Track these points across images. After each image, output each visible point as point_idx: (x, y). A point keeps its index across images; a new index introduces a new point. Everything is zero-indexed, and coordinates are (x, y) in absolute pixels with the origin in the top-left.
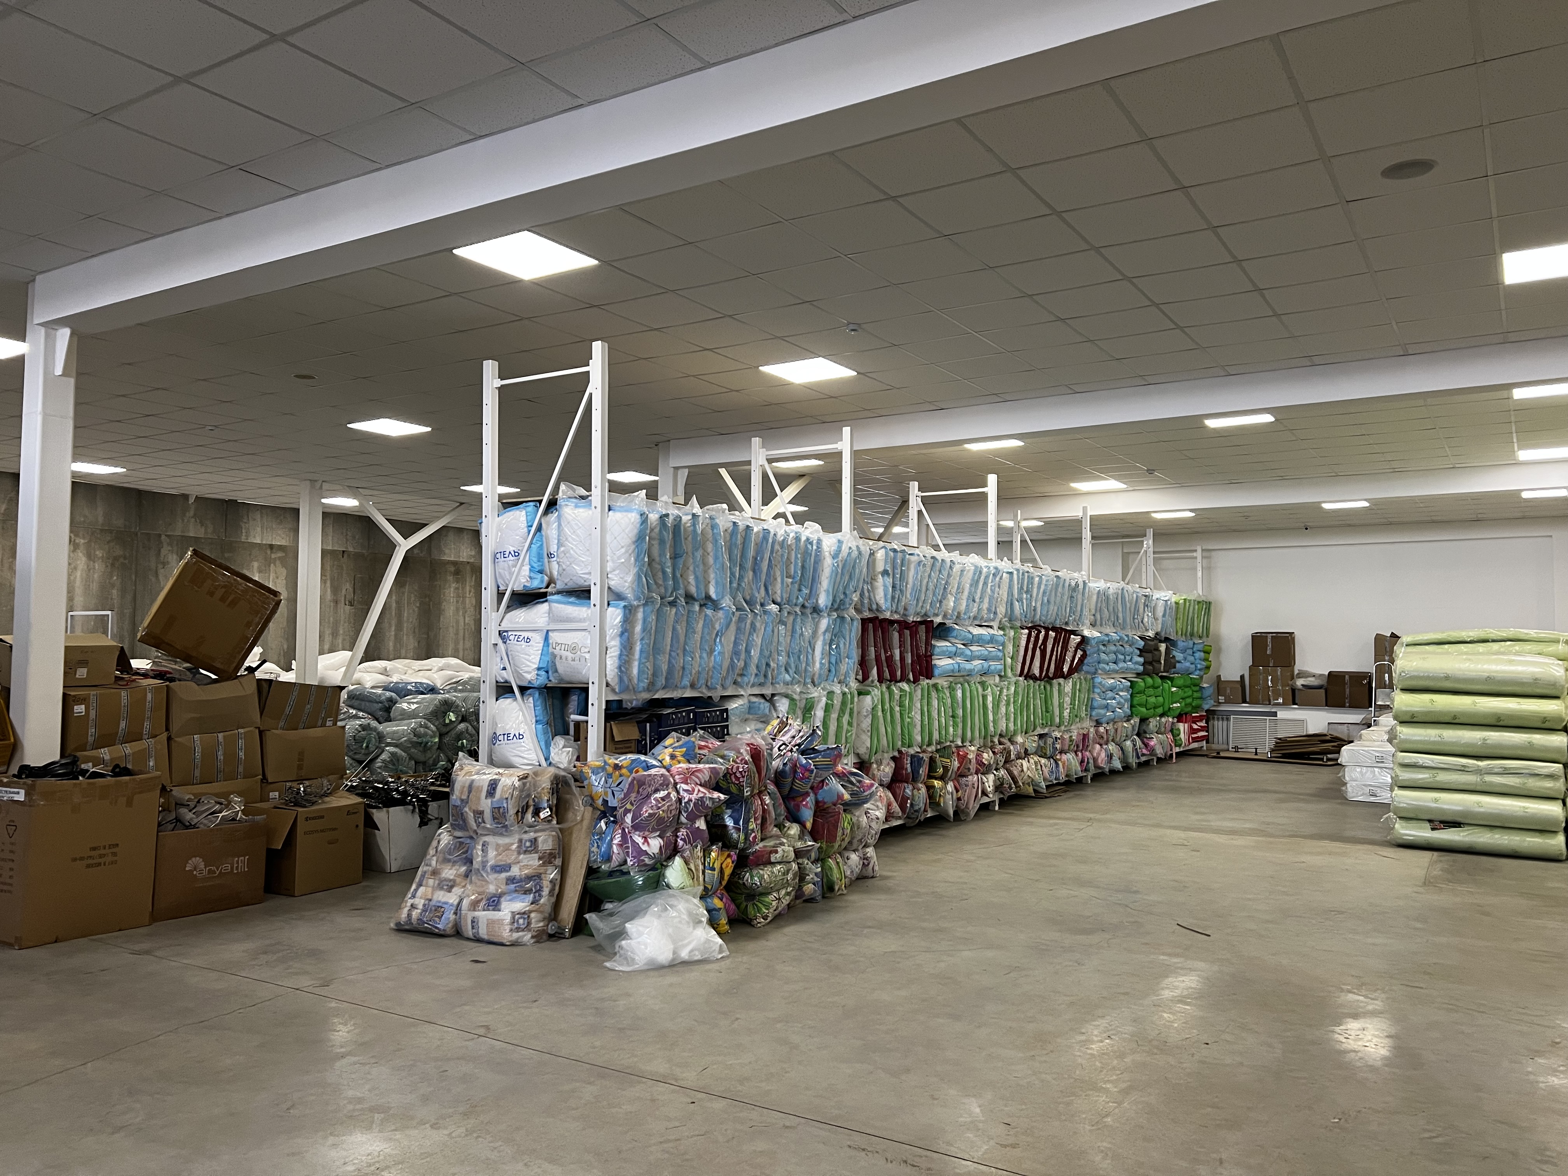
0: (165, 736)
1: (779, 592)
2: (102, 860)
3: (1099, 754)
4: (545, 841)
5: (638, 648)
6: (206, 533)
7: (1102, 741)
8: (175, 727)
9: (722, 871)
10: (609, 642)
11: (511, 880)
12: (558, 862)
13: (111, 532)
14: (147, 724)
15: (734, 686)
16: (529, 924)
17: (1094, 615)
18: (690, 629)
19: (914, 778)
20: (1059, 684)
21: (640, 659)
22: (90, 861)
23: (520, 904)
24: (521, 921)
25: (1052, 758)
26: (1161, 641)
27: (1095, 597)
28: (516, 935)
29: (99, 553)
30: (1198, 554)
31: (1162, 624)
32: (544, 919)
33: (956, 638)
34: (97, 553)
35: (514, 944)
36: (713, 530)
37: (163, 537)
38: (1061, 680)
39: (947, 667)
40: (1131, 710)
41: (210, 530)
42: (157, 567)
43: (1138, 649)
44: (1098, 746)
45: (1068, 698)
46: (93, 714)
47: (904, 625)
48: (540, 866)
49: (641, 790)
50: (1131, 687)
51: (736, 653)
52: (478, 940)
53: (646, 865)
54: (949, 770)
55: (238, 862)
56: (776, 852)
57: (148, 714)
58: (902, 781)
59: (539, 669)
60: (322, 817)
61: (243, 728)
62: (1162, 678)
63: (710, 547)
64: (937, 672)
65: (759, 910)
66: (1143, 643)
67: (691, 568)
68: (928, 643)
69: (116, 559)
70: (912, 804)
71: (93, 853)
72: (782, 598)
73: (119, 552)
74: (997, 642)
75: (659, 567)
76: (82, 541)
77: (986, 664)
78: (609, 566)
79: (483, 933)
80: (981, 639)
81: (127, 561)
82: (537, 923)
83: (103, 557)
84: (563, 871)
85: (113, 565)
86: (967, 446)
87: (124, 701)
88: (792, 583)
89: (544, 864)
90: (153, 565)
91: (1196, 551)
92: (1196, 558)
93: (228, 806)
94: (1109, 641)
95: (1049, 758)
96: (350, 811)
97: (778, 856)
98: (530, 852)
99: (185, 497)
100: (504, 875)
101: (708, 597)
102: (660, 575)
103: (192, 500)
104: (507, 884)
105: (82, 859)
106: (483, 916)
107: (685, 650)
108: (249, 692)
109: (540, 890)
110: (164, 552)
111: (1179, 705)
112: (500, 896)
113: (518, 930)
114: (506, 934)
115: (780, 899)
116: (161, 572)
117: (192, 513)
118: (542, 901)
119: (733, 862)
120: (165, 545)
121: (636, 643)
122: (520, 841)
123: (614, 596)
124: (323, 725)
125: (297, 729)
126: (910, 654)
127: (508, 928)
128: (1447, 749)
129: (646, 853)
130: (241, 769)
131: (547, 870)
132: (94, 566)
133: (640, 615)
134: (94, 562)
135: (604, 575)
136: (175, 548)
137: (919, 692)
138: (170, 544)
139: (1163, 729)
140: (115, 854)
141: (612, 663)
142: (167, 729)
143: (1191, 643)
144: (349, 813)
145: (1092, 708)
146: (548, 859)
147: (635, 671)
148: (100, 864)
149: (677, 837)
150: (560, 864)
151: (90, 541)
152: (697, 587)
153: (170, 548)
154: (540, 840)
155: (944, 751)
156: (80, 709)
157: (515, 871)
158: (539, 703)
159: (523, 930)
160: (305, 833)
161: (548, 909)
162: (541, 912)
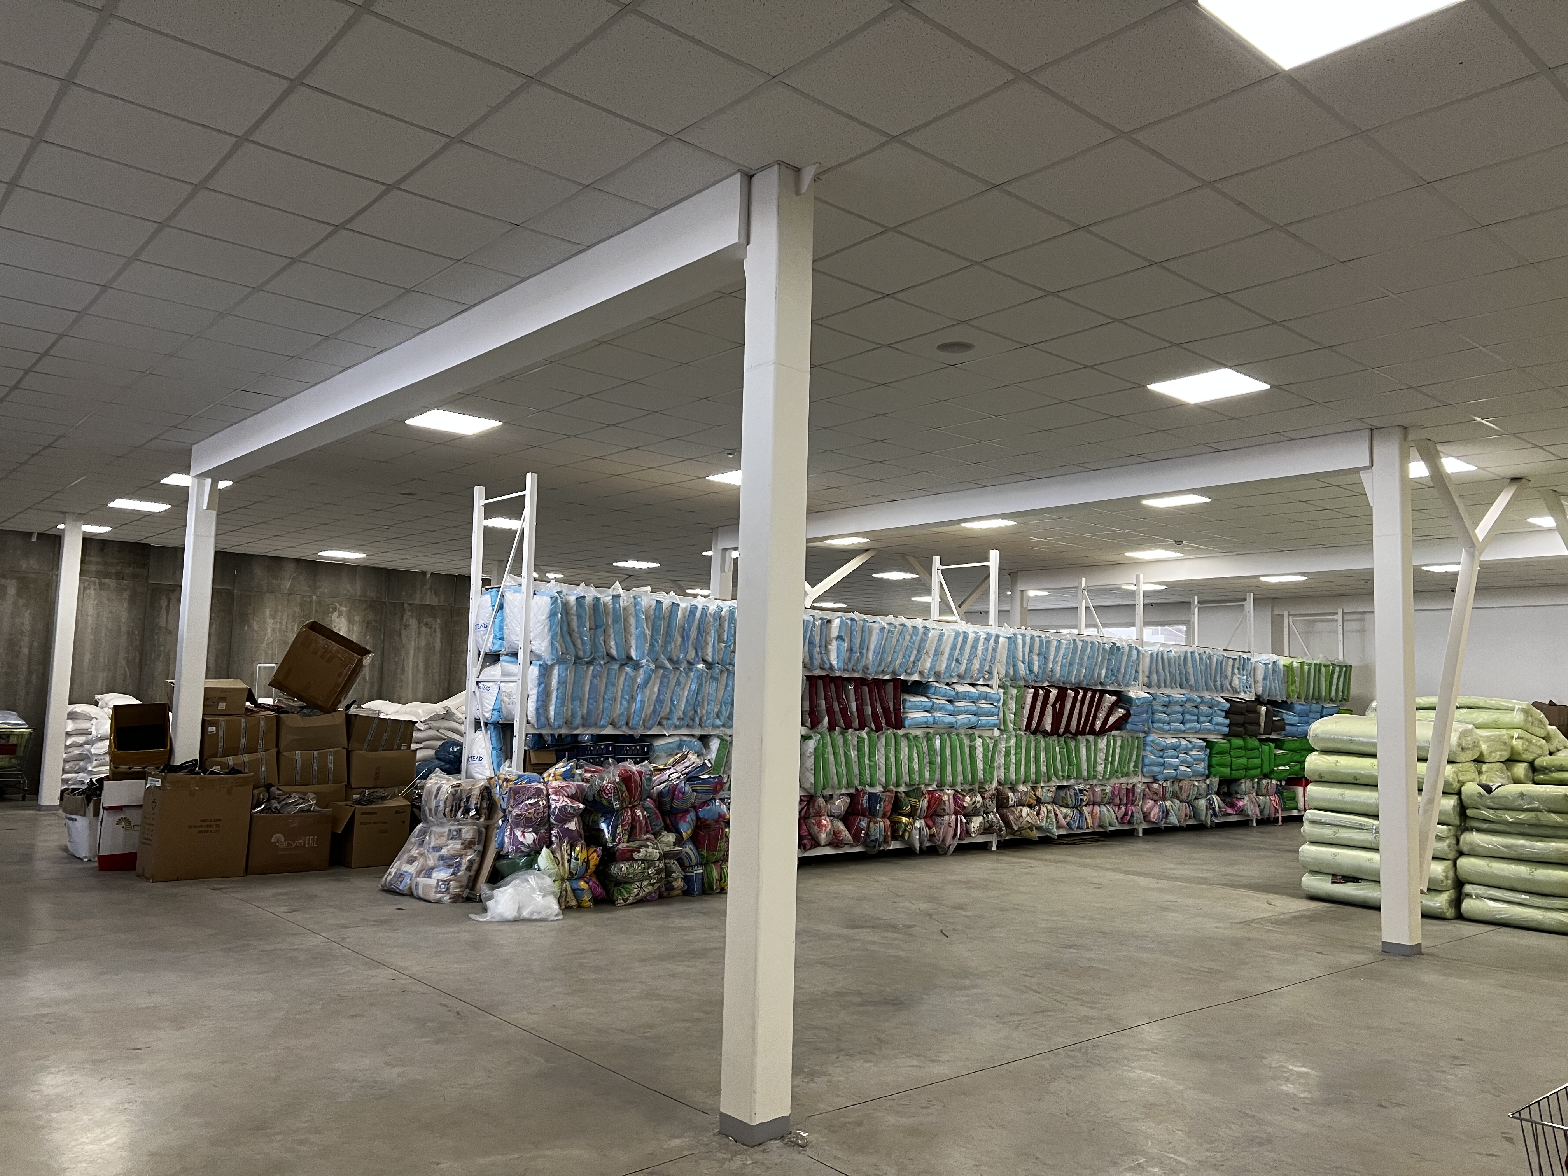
0: (274, 750)
1: (710, 654)
2: (209, 829)
3: (1151, 809)
4: (467, 832)
5: (554, 695)
6: (439, 601)
7: (1155, 797)
8: (282, 745)
9: (588, 862)
10: (531, 690)
11: (442, 858)
12: (479, 848)
13: (366, 601)
14: (260, 742)
15: (659, 727)
16: (448, 889)
17: (1148, 677)
18: (611, 684)
19: (872, 813)
20: (1088, 741)
21: (556, 705)
22: (201, 829)
23: (442, 874)
24: (443, 886)
25: (1077, 808)
26: (1262, 704)
27: (1148, 660)
28: (439, 896)
29: (357, 618)
30: (1339, 617)
31: (1263, 687)
32: (461, 887)
33: (934, 694)
34: (356, 618)
35: (438, 902)
36: (635, 607)
37: (406, 605)
38: (1091, 738)
39: (919, 719)
40: (1209, 770)
41: (442, 600)
42: (400, 629)
43: (1223, 711)
44: (1151, 802)
45: (1102, 754)
46: (221, 733)
47: (860, 683)
48: (462, 849)
49: (516, 797)
50: (1206, 747)
51: (659, 701)
52: (420, 899)
53: (522, 852)
54: (918, 809)
55: (309, 840)
56: (639, 851)
57: (261, 734)
58: (858, 815)
59: (493, 710)
60: (375, 813)
61: (333, 748)
62: (1261, 740)
63: (632, 621)
64: (907, 723)
65: (621, 894)
66: (1228, 705)
67: (612, 636)
68: (897, 700)
69: (369, 623)
70: (867, 834)
71: (203, 824)
72: (713, 659)
73: (371, 617)
74: (991, 699)
75: (578, 635)
76: (345, 609)
77: (974, 719)
78: (532, 635)
79: (421, 893)
80: (968, 696)
81: (377, 625)
82: (454, 888)
83: (359, 621)
84: (483, 855)
85: (367, 627)
86: (963, 525)
87: (244, 726)
88: (725, 647)
89: (465, 848)
90: (398, 627)
91: (1337, 614)
92: (1337, 621)
93: (306, 800)
94: (1169, 702)
95: (1073, 808)
96: (398, 810)
97: (640, 855)
98: (456, 839)
99: (424, 573)
100: (438, 854)
101: (630, 658)
102: (579, 641)
103: (428, 576)
104: (439, 860)
105: (195, 827)
106: (422, 880)
107: (604, 698)
108: (337, 723)
109: (459, 866)
110: (406, 617)
111: (1288, 768)
112: (433, 868)
113: (440, 892)
114: (434, 896)
115: (641, 887)
116: (404, 632)
117: (428, 587)
118: (460, 874)
119: (598, 856)
120: (407, 611)
121: (552, 693)
122: (450, 830)
123: (534, 657)
124: (399, 748)
125: (377, 750)
126: (870, 707)
127: (434, 890)
128: (1348, 807)
129: (522, 843)
130: (331, 777)
131: (467, 853)
132: (353, 629)
133: (556, 672)
134: (353, 625)
135: (528, 641)
136: (415, 614)
137: (883, 740)
138: (410, 611)
139: (1264, 791)
140: (218, 826)
141: (532, 706)
142: (277, 746)
143: (1320, 706)
144: (397, 812)
145: (1144, 765)
146: (468, 845)
147: (552, 713)
148: (207, 832)
149: (551, 834)
150: (482, 850)
151: (350, 610)
152: (617, 651)
153: (410, 614)
154: (464, 831)
155: (914, 791)
156: (212, 730)
157: (444, 851)
158: (493, 735)
159: (443, 892)
160: (361, 824)
161: (465, 881)
162: (460, 882)
